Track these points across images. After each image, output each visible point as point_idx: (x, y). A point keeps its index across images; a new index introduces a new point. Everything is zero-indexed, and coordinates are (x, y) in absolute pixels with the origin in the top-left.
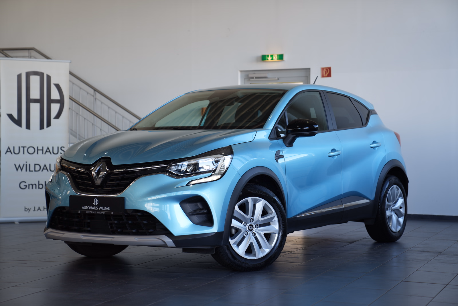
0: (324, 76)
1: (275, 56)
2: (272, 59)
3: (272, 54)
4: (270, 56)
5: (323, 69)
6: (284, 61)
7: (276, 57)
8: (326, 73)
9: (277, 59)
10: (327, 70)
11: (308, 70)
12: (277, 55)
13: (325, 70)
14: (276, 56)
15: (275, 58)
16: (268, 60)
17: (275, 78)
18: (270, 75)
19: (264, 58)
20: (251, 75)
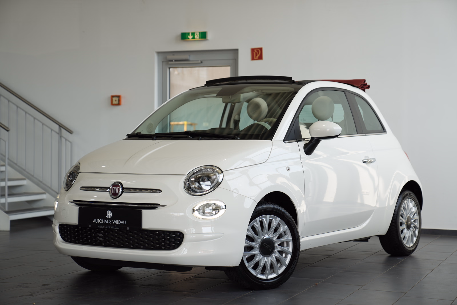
0: (255, 58)
1: (197, 34)
2: (194, 38)
3: (193, 31)
4: (190, 34)
5: (253, 50)
6: (207, 40)
7: (198, 36)
8: (256, 55)
10: (258, 51)
11: (236, 51)
12: (199, 33)
13: (256, 51)
14: (198, 33)
15: (197, 37)
16: (188, 39)
17: (198, 61)
18: (192, 58)
19: (184, 36)
20: (170, 57)
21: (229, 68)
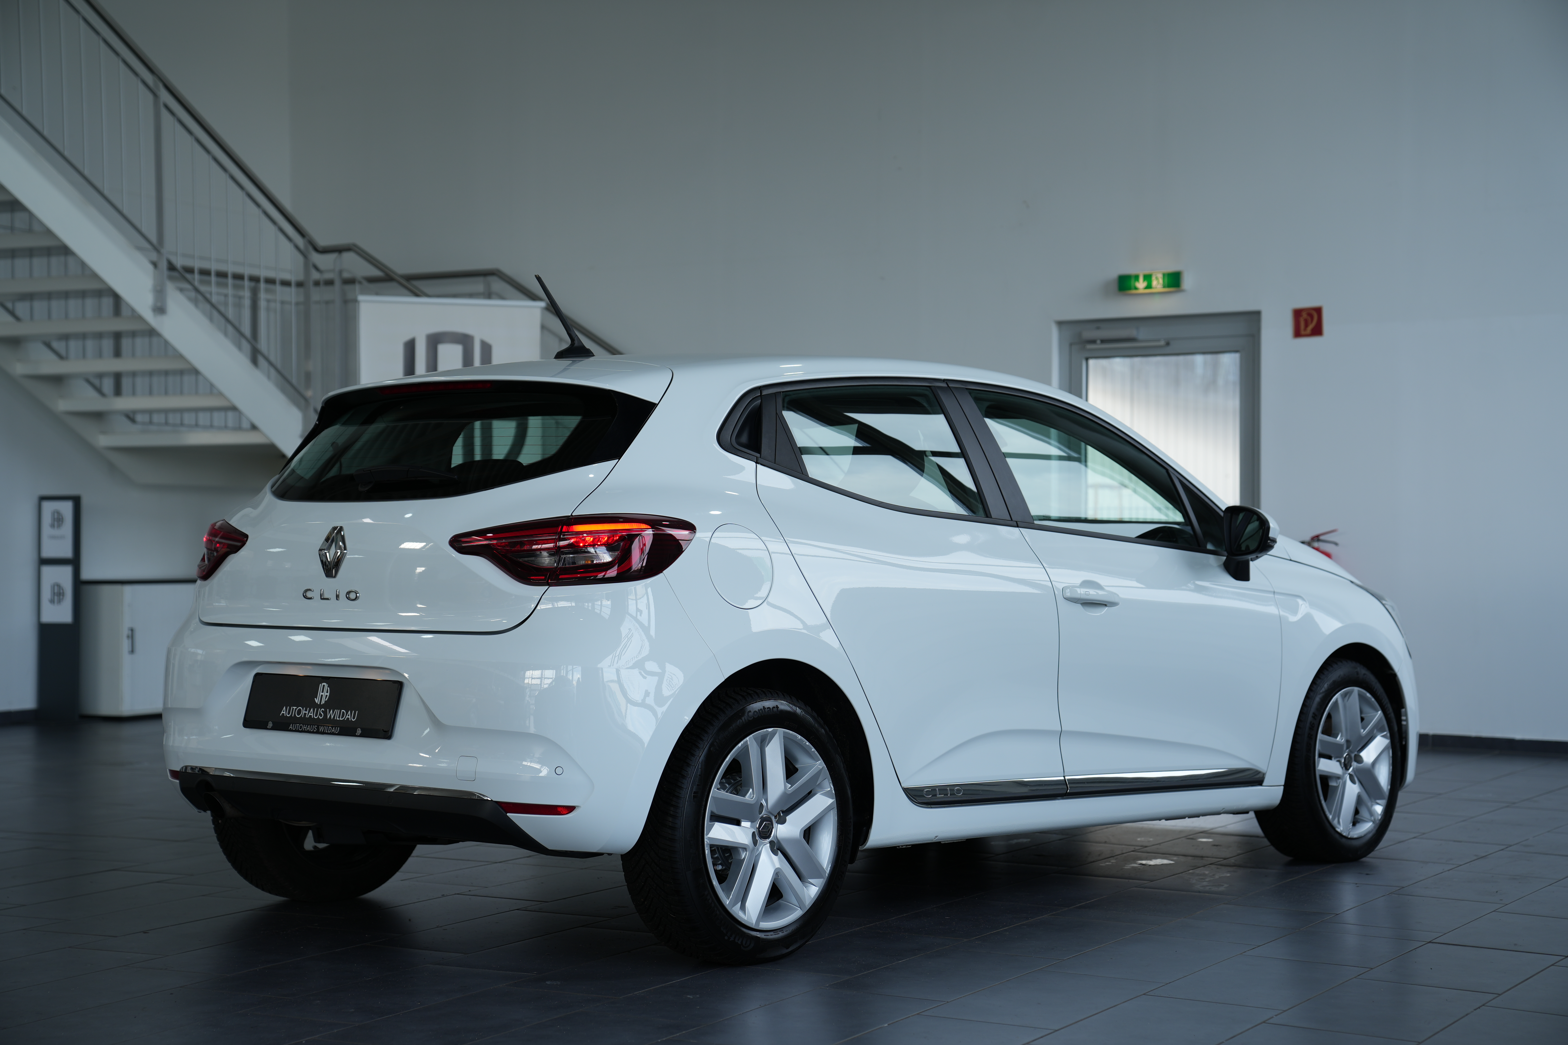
0: (1302, 333)
1: (1157, 278)
2: (1149, 286)
3: (1147, 272)
4: (1141, 279)
5: (1298, 313)
6: (1183, 291)
7: (1161, 281)
8: (1306, 326)
9: (1164, 287)
10: (1311, 316)
11: (1254, 317)
12: (1164, 275)
13: (1305, 315)
14: (1160, 276)
15: (1158, 283)
16: (1136, 288)
17: (1158, 340)
18: (1143, 333)
19: (1124, 284)
20: (1089, 334)
21: (1237, 356)
